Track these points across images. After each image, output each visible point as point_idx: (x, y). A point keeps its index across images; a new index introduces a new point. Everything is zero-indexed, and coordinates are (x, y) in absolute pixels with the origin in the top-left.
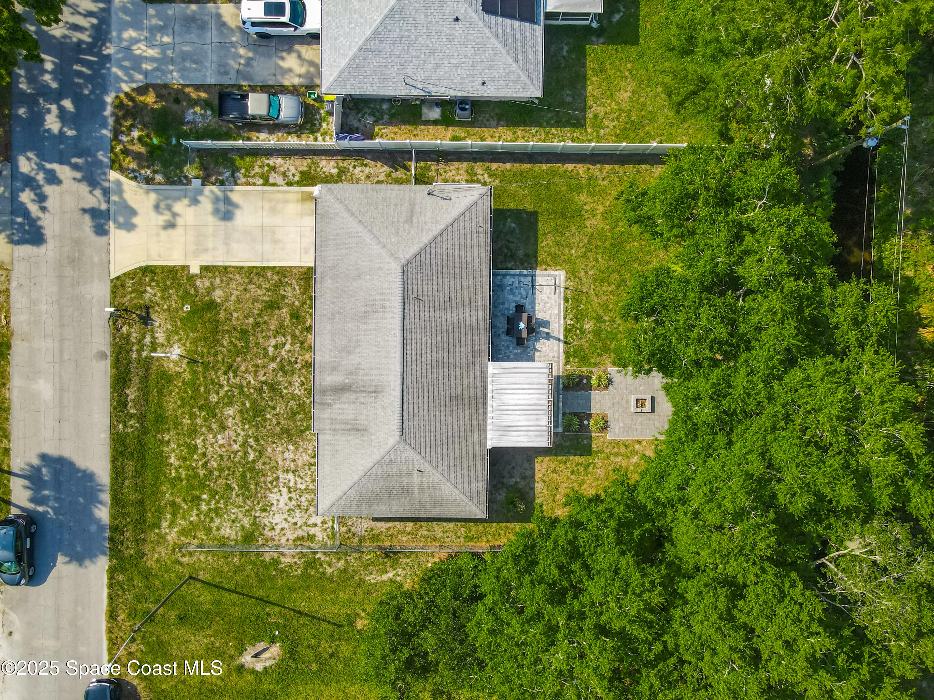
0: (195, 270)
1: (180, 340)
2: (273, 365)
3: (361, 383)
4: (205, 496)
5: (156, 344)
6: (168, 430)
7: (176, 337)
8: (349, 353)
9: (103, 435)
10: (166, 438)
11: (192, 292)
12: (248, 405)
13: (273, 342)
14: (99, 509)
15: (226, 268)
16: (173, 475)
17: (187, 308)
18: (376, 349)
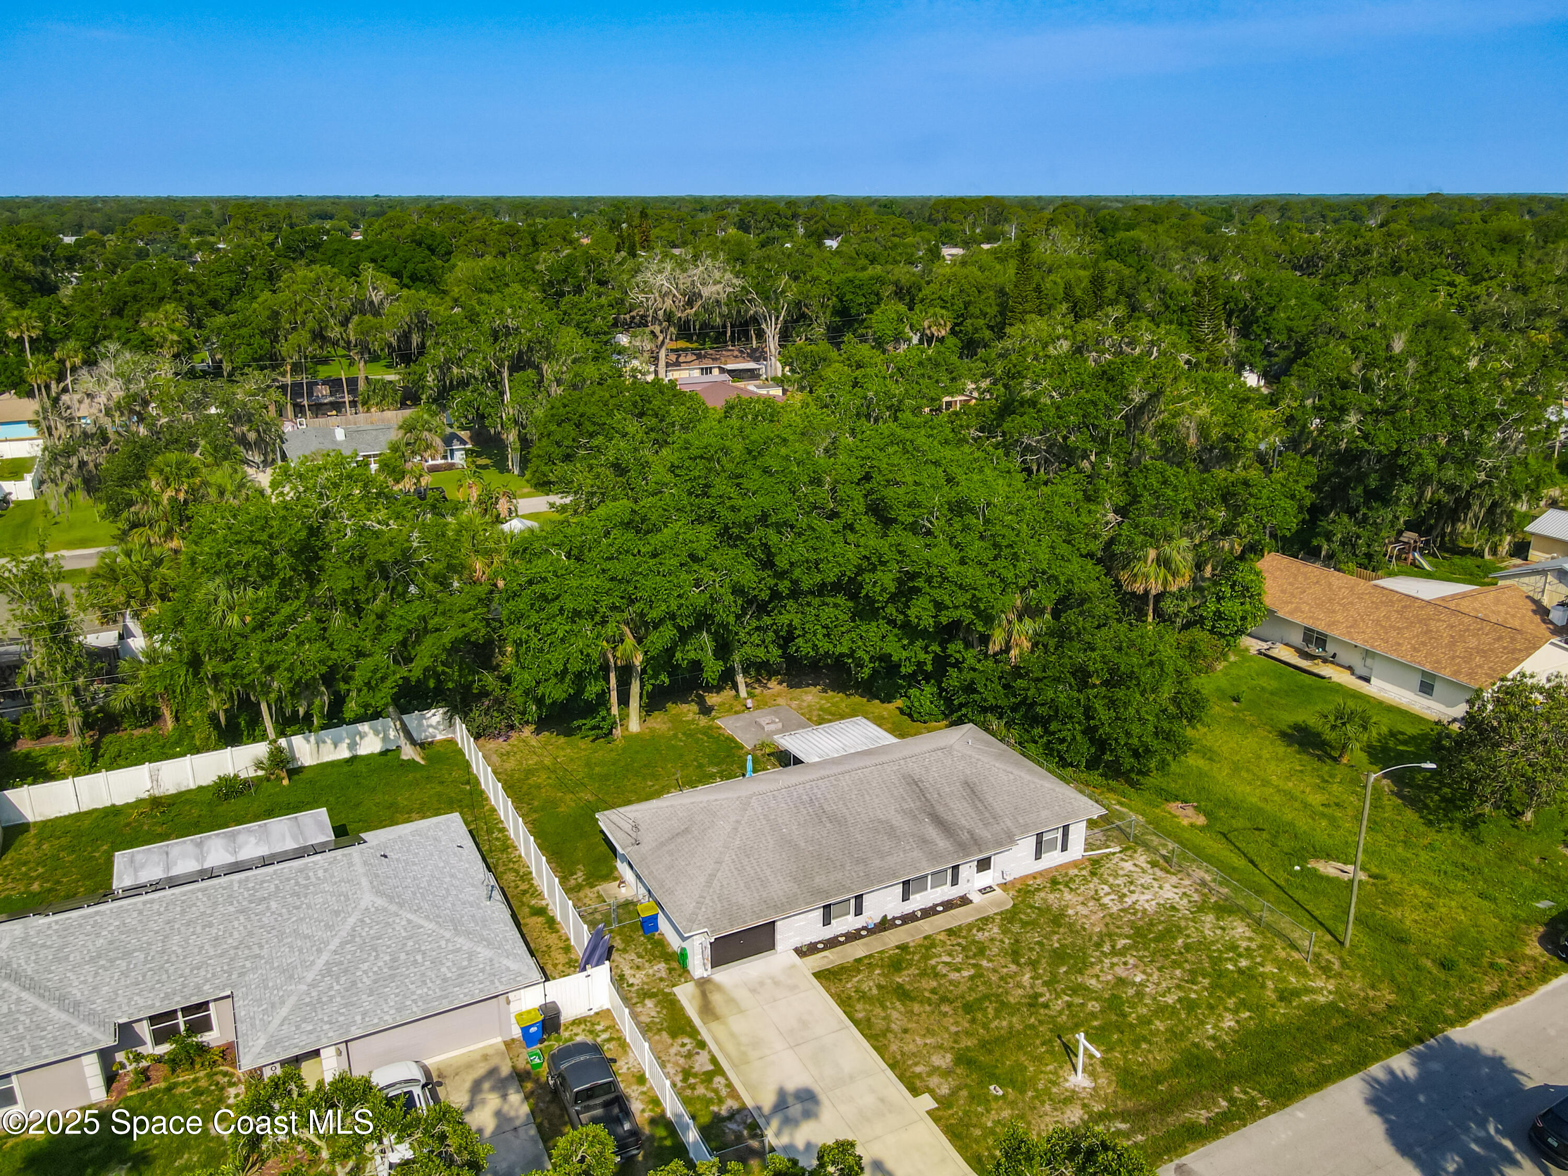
0: (927, 1102)
1: (1054, 1083)
2: (984, 963)
3: (918, 803)
4: (1230, 967)
5: (1090, 1116)
6: (1196, 1045)
7: (1054, 1090)
8: (892, 827)
9: (1300, 1115)
10: (1210, 1045)
11: (964, 1093)
12: (1063, 969)
13: (954, 976)
14: (1403, 1072)
15: (892, 1067)
16: (1248, 1014)
17: (995, 1090)
18: (867, 797)
